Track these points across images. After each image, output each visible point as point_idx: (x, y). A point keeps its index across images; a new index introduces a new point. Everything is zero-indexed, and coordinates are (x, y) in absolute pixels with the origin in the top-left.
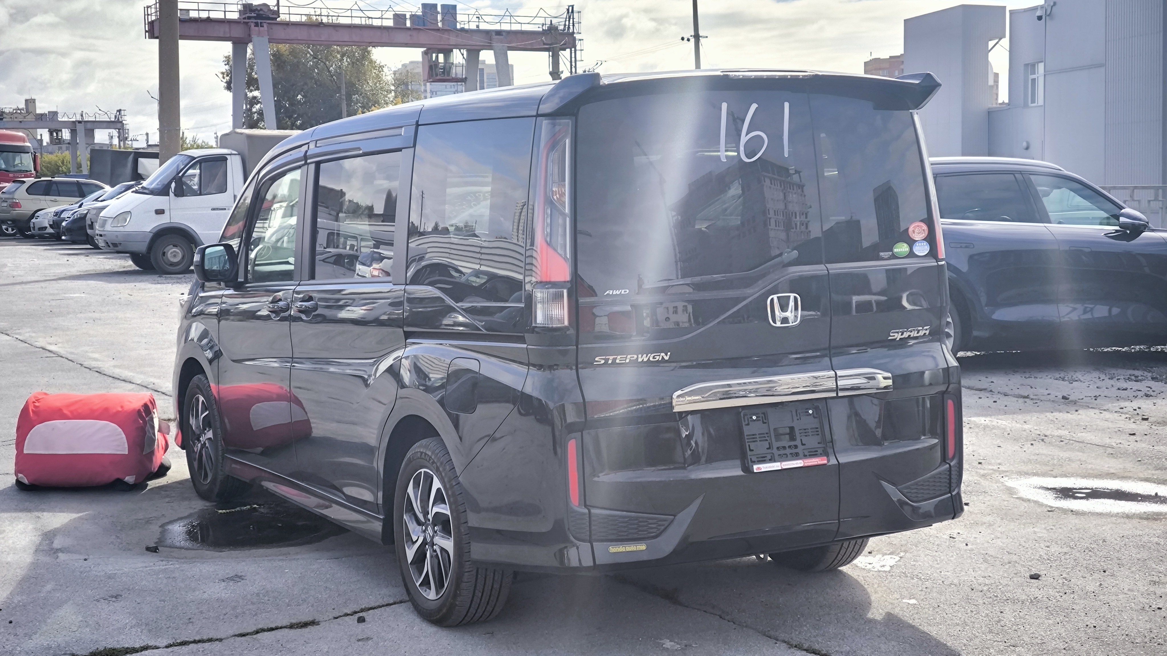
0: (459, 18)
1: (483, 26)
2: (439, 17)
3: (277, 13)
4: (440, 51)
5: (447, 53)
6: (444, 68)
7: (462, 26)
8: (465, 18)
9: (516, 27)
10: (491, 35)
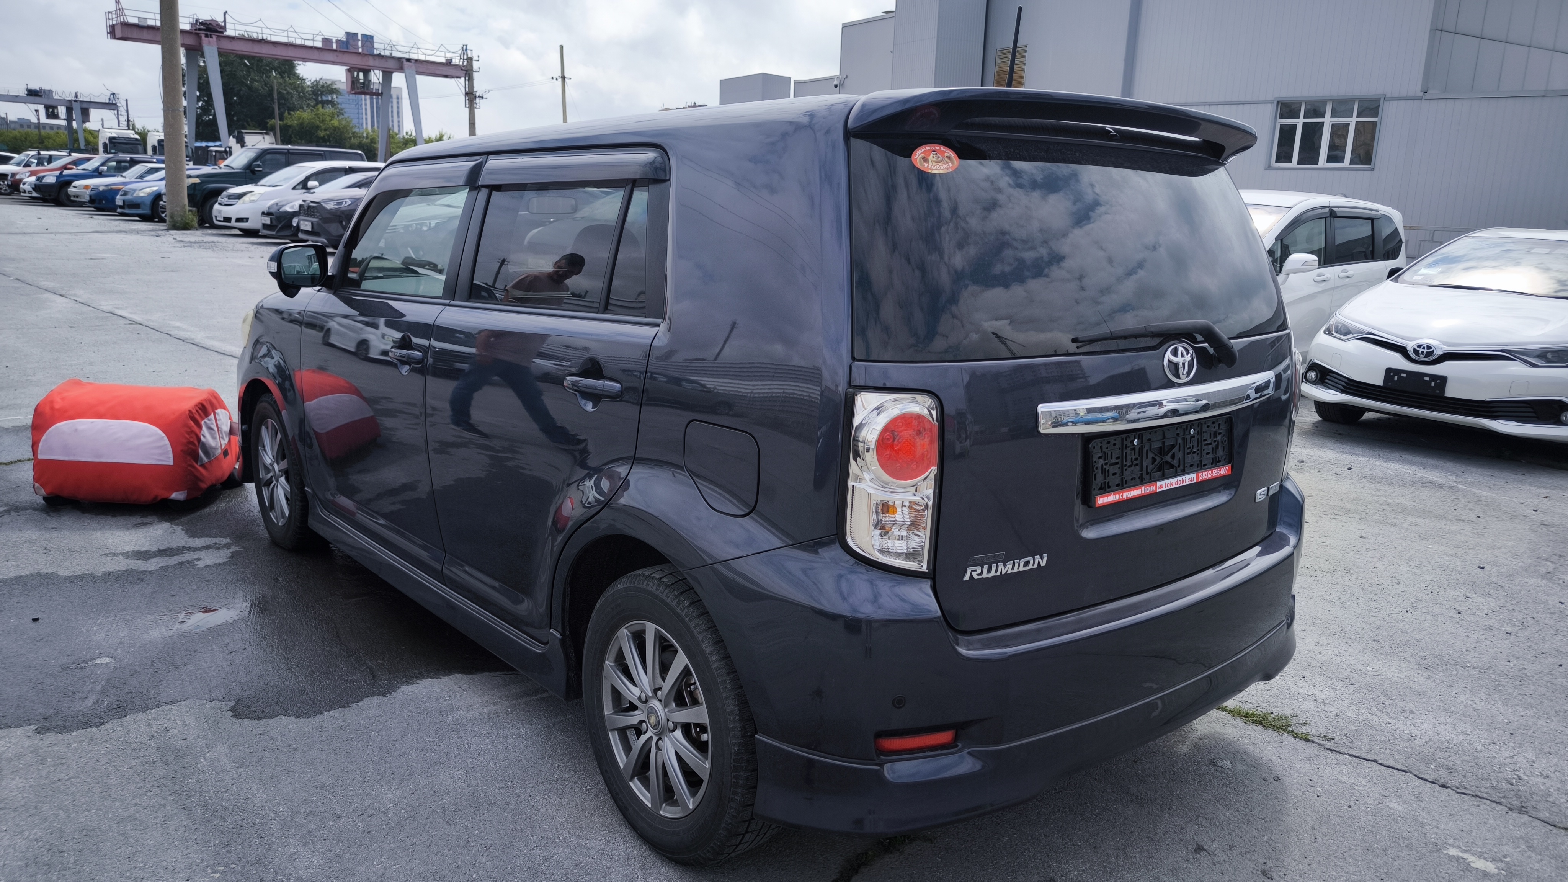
0: (376, 46)
1: (395, 54)
2: (360, 43)
3: (224, 28)
4: (360, 70)
5: (366, 72)
6: (364, 83)
7: (378, 52)
8: (382, 46)
9: (422, 57)
10: (402, 62)
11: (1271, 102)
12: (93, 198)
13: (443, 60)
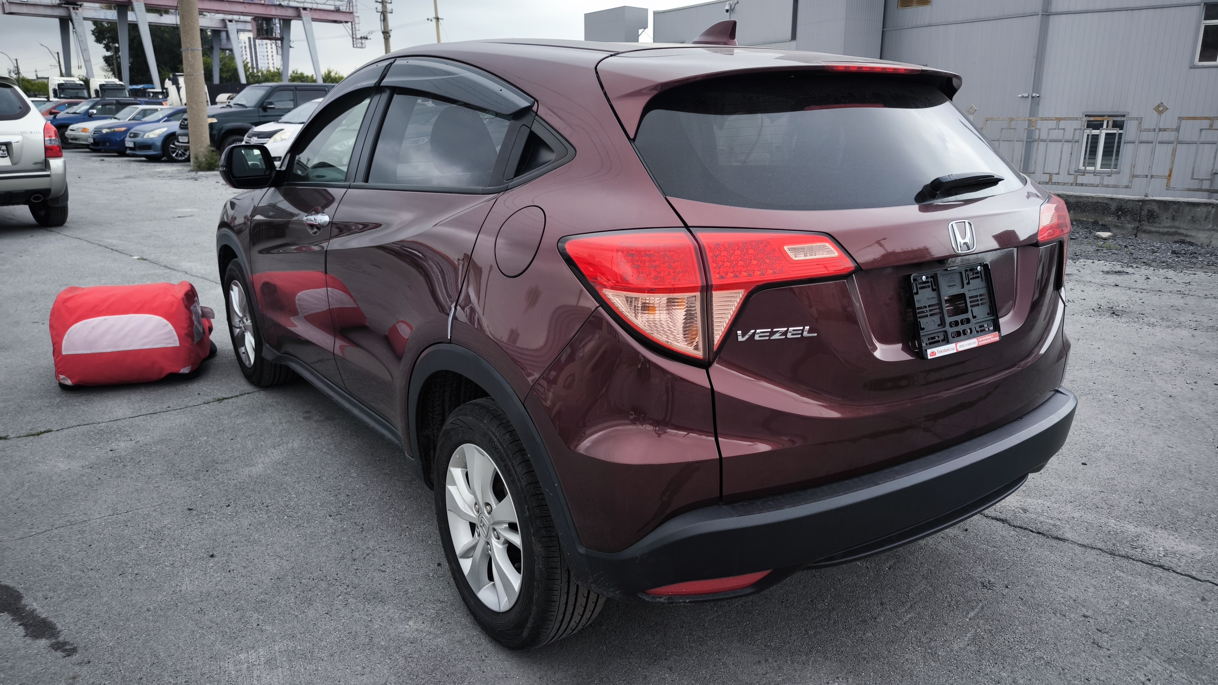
1: (293, 4)
4: (263, 19)
5: (269, 20)
6: (267, 30)
7: (279, 3)
9: (315, 6)
10: (300, 10)
11: (1198, 5)
12: (96, 140)
13: (332, 8)
